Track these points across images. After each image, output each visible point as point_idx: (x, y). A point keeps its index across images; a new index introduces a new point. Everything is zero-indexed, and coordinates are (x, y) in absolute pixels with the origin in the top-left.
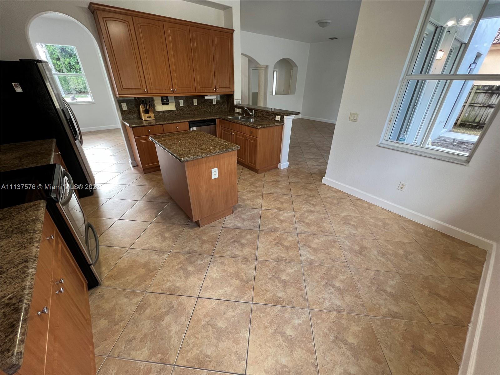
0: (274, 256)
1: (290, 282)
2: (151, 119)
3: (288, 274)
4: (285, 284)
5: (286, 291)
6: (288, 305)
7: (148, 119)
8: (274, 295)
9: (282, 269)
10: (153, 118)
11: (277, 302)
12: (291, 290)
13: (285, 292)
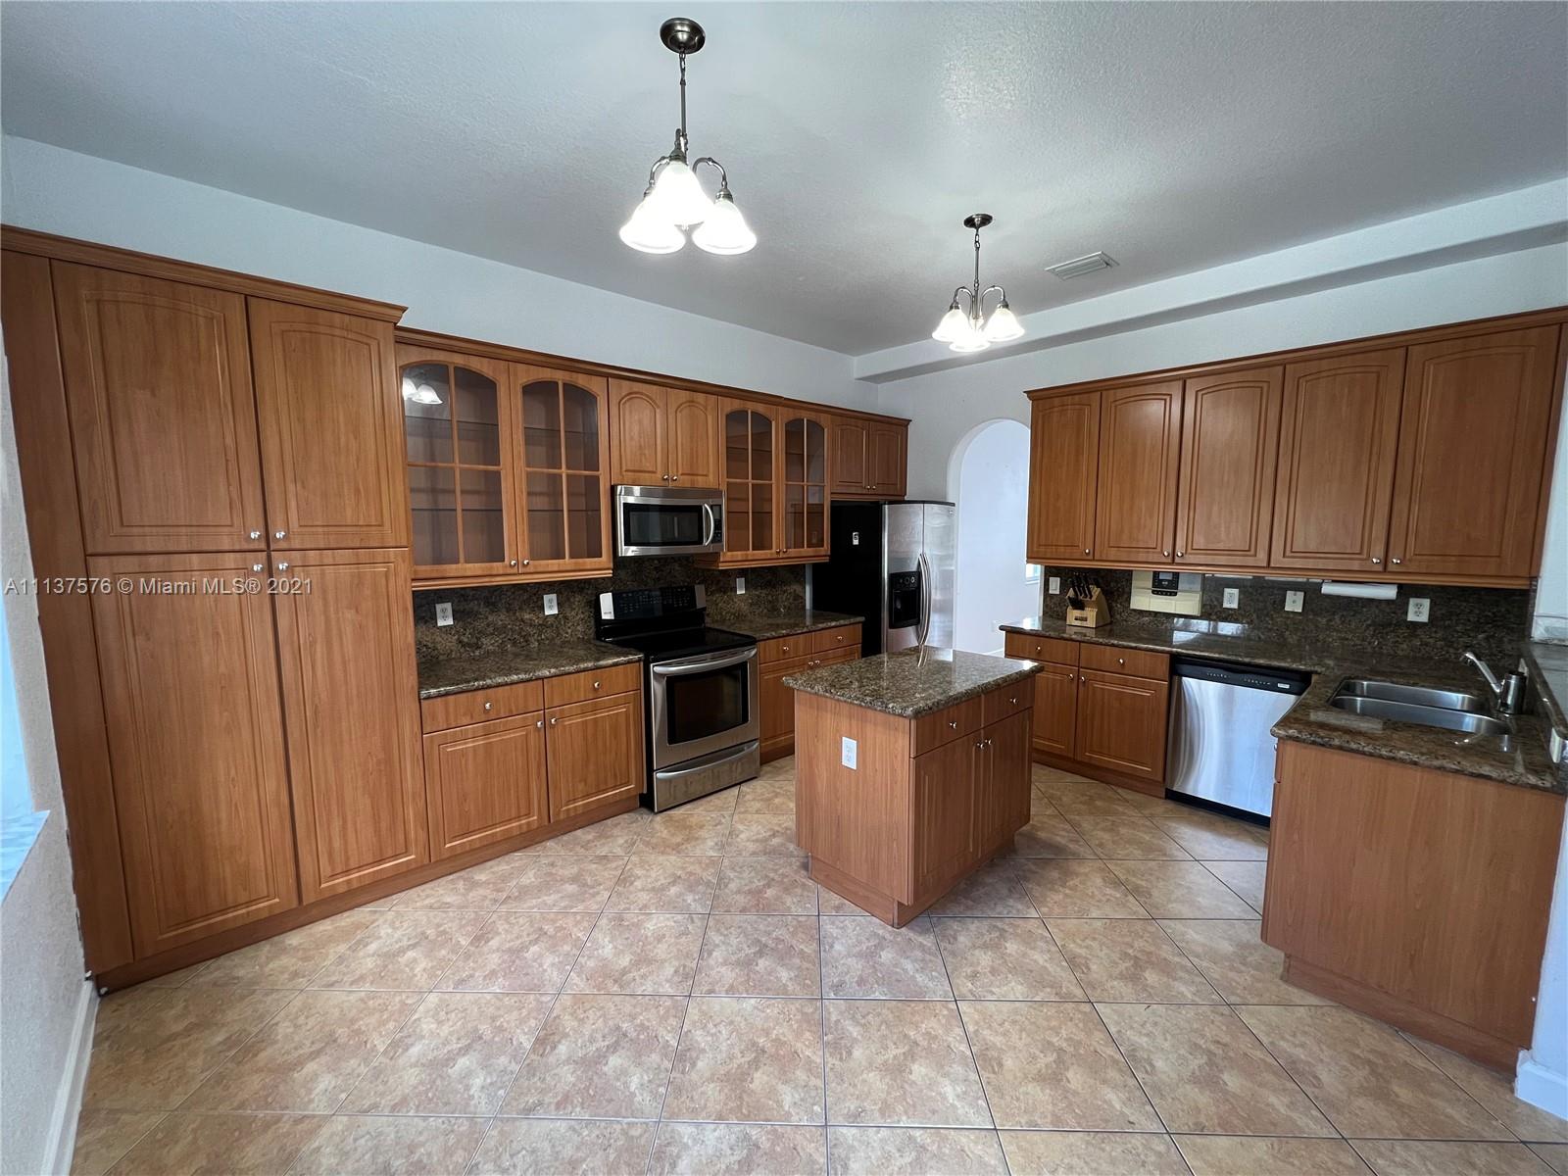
0: (699, 1039)
1: (595, 1078)
2: (1084, 624)
3: (623, 1072)
4: (591, 1063)
5: (569, 1064)
6: (528, 1065)
7: (1078, 623)
8: (566, 1035)
9: (643, 1058)
10: (1091, 623)
11: (545, 1041)
12: (569, 1075)
13: (564, 1061)
